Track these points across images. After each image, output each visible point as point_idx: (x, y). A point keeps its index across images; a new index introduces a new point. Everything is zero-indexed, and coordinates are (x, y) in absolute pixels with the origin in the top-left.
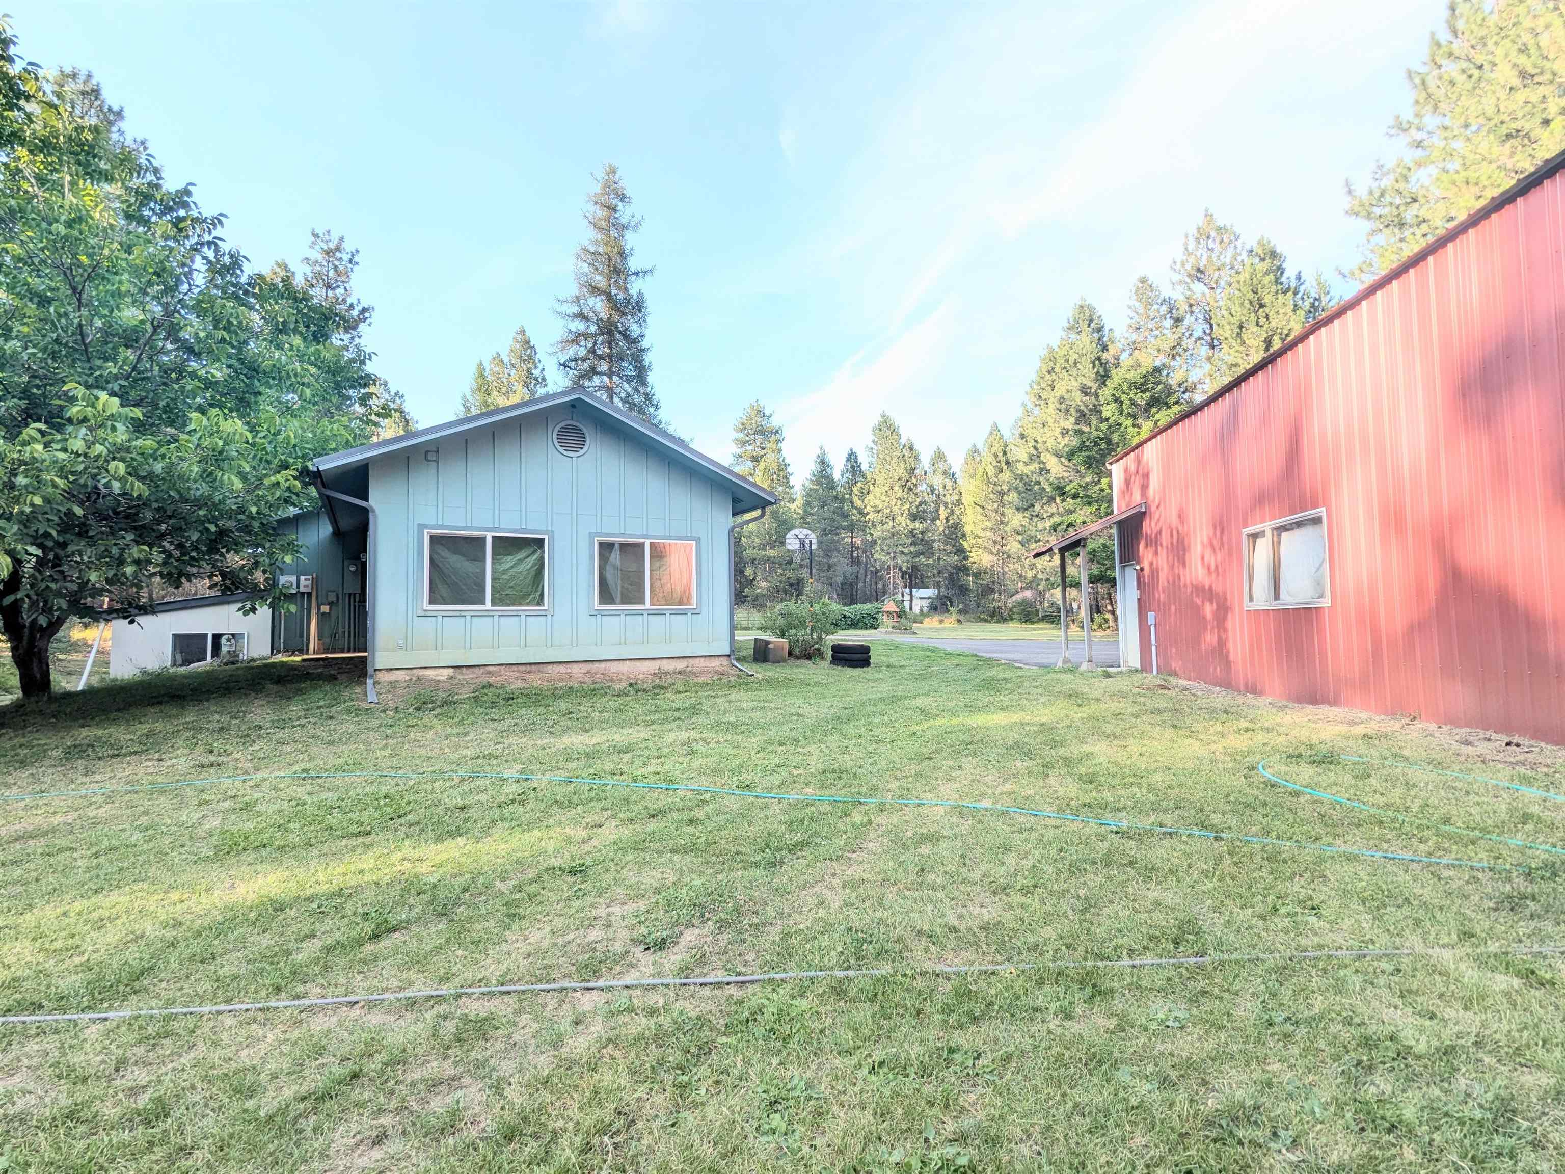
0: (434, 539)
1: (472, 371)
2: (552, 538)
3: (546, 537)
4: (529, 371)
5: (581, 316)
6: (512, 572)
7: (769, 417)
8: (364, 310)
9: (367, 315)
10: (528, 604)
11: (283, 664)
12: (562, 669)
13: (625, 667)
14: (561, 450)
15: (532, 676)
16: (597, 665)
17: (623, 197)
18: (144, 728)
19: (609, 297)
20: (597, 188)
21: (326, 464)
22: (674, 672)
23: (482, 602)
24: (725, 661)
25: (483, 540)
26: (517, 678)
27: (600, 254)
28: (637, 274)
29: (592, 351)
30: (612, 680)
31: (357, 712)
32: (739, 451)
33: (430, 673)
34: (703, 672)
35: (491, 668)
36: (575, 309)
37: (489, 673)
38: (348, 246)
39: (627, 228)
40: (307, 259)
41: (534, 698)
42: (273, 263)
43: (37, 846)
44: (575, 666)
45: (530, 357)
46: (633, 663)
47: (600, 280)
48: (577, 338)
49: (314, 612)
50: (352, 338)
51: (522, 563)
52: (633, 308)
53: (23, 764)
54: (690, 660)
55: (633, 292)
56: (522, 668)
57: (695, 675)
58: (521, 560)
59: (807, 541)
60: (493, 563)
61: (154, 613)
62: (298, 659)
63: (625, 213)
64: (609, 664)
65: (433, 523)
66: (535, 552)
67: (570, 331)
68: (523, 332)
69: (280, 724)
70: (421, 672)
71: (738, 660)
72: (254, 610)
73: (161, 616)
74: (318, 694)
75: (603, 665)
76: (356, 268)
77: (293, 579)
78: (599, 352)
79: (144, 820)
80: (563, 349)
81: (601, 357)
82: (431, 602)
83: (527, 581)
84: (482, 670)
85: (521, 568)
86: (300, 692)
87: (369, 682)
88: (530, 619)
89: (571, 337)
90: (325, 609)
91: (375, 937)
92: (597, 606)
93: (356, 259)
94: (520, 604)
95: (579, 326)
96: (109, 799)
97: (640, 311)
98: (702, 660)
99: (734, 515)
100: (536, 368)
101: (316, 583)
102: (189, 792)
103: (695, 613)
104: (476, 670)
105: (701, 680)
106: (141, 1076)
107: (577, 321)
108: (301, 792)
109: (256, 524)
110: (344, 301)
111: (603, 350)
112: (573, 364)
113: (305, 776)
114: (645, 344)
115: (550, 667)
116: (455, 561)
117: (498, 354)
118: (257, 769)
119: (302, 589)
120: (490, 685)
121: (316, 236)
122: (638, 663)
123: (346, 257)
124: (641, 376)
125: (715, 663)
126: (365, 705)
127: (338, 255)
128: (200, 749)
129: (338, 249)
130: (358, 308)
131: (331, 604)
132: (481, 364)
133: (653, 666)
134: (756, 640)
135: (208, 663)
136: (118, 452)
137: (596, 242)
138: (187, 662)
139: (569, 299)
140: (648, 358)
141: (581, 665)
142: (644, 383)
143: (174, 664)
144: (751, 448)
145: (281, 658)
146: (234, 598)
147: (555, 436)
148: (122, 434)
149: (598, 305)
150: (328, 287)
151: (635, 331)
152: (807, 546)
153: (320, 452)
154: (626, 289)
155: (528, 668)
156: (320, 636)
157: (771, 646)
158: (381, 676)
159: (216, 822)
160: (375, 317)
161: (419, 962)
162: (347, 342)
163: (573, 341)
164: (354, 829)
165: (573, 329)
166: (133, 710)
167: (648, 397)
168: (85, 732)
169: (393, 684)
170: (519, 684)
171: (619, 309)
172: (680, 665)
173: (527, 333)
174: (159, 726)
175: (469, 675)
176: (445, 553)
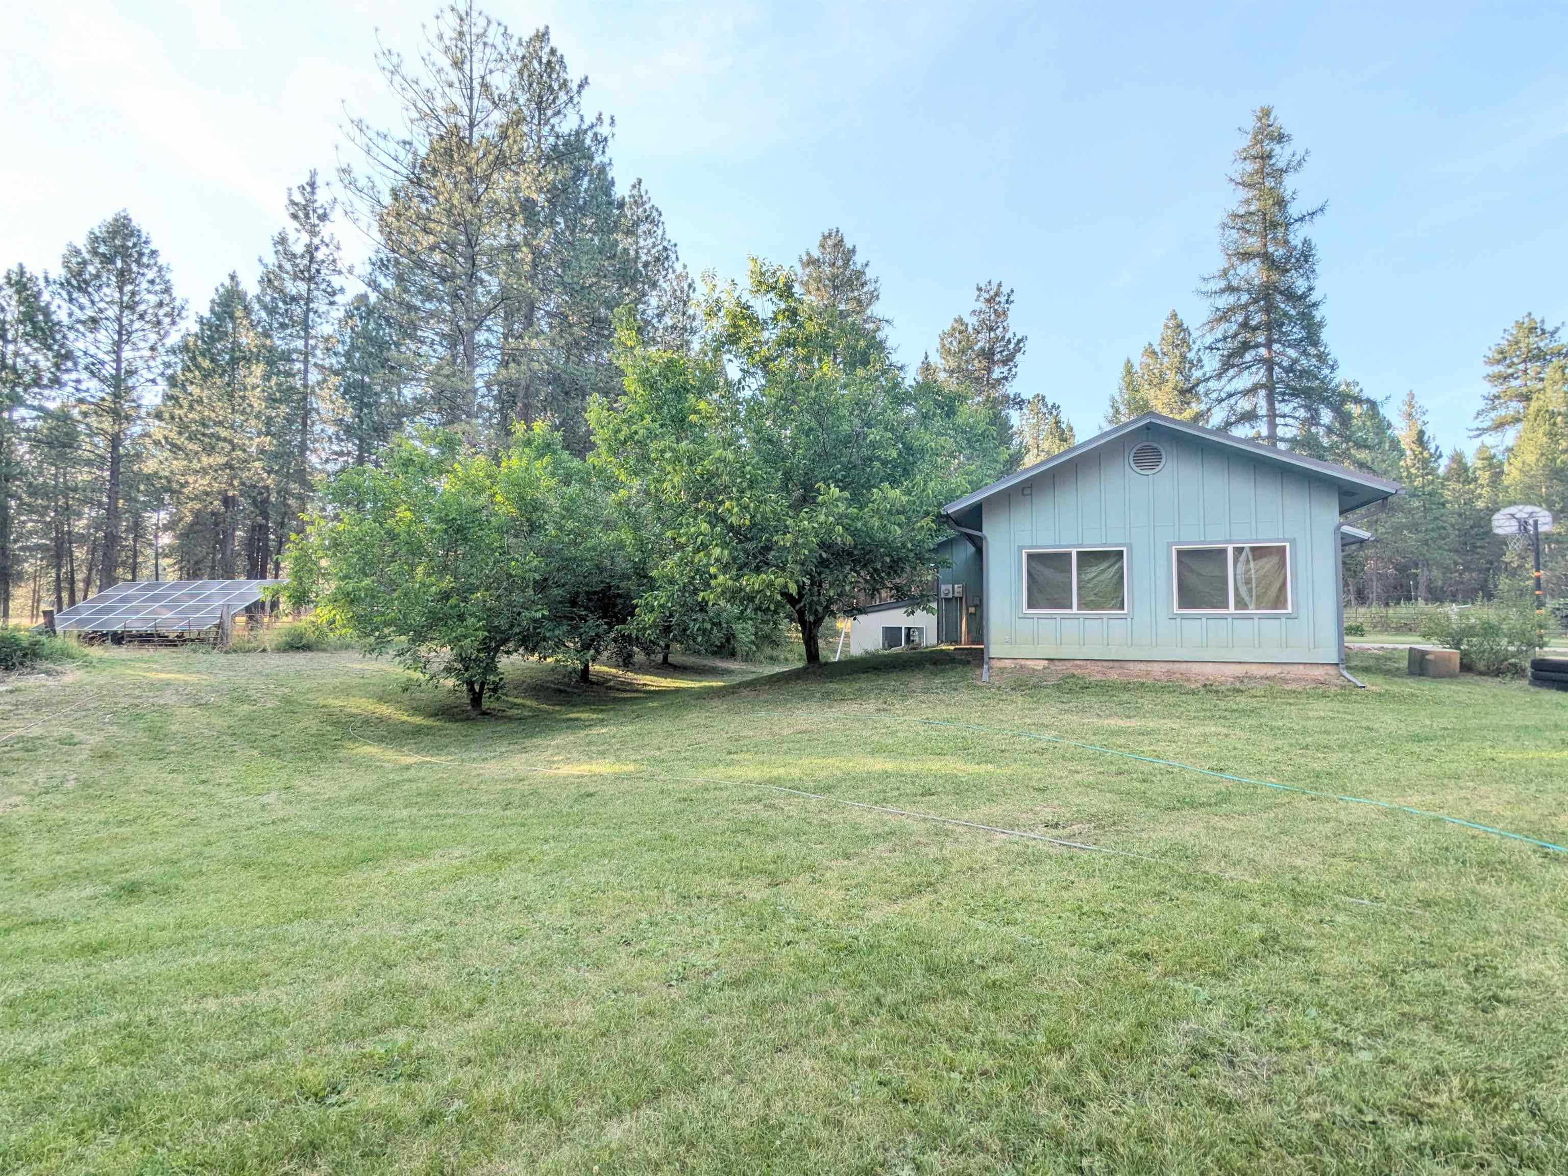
0: (1030, 557)
1: (1119, 371)
2: (1130, 550)
3: (1125, 549)
4: (1183, 357)
5: (1230, 289)
6: (1095, 581)
7: (1552, 334)
8: (1019, 341)
9: (1021, 345)
10: (1111, 608)
11: (942, 650)
12: (1143, 666)
13: (1208, 669)
14: (1138, 470)
15: (1113, 672)
16: (1177, 665)
17: (1280, 138)
18: (857, 686)
19: (1266, 257)
20: (1246, 141)
21: (952, 509)
22: (1262, 678)
23: (1071, 607)
24: (1332, 671)
25: (1069, 555)
26: (1098, 672)
27: (1251, 214)
28: (1302, 219)
29: (1245, 325)
30: (1188, 680)
31: (975, 687)
32: (1495, 391)
33: (1030, 663)
34: (1297, 680)
35: (1078, 663)
36: (1223, 284)
37: (1077, 666)
38: (1005, 290)
39: (1286, 171)
40: (974, 311)
41: (1106, 689)
42: (952, 321)
43: (806, 737)
44: (1155, 664)
45: (1184, 341)
46: (1217, 665)
47: (1253, 243)
48: (1224, 316)
49: (964, 612)
50: (1010, 370)
51: (1101, 573)
52: (1298, 260)
53: (805, 699)
54: (1285, 667)
55: (1296, 240)
56: (1105, 664)
57: (1285, 681)
58: (1103, 571)
59: (1531, 521)
60: (1079, 574)
61: (866, 613)
62: (952, 648)
63: (1282, 155)
64: (1190, 665)
65: (1029, 544)
66: (1115, 563)
67: (1218, 309)
68: (1174, 316)
69: (926, 691)
70: (1023, 662)
71: (1348, 668)
72: (913, 613)
73: (870, 615)
74: (953, 674)
75: (1184, 666)
76: (1012, 306)
77: (950, 587)
78: (1253, 323)
79: (848, 732)
80: (1212, 329)
81: (1255, 328)
82: (1030, 606)
83: (1109, 589)
84: (1071, 663)
85: (1102, 577)
86: (943, 671)
87: (985, 666)
88: (1111, 621)
89: (1220, 313)
90: (972, 610)
91: (923, 795)
92: (1176, 611)
93: (1011, 298)
94: (1103, 609)
95: (1228, 300)
96: (836, 720)
97: (1306, 261)
98: (1301, 667)
99: (1342, 513)
100: (1190, 350)
101: (965, 589)
102: (870, 722)
103: (1289, 617)
104: (1067, 663)
105: (1293, 686)
106: (825, 816)
107: (1225, 296)
108: (921, 729)
109: (912, 555)
110: (1003, 337)
111: (1257, 318)
112: (1219, 345)
113: (927, 722)
114: (1314, 297)
115: (1131, 664)
116: (1048, 573)
117: (1150, 345)
118: (904, 715)
119: (956, 595)
120: (1074, 676)
121: (980, 289)
122: (1222, 666)
123: (1003, 299)
124: (1312, 337)
125: (1319, 672)
126: (979, 683)
127: (997, 299)
128: (881, 701)
129: (997, 294)
130: (1014, 341)
131: (976, 606)
132: (1129, 362)
133: (1240, 670)
134: (1411, 649)
135: (902, 647)
136: (840, 518)
137: (1247, 202)
138: (891, 647)
139: (1216, 274)
140: (1318, 315)
141: (1162, 665)
142: (1315, 344)
143: (884, 648)
144: (1518, 383)
145: (944, 647)
146: (903, 603)
147: (1131, 458)
148: (842, 507)
149: (1253, 271)
150: (991, 329)
151: (1301, 285)
152: (1530, 528)
153: (950, 498)
154: (1286, 242)
155: (1111, 664)
156: (969, 631)
157: (1428, 657)
158: (994, 663)
159: (876, 738)
160: (1028, 346)
161: (936, 807)
162: (1006, 374)
163: (1221, 319)
164: (939, 751)
165: (1220, 307)
166: (856, 676)
167: (1322, 358)
168: (832, 685)
169: (1002, 670)
170: (1099, 677)
171: (1278, 267)
172: (1272, 671)
173: (1179, 317)
174: (864, 685)
175: (1060, 666)
176: (1039, 567)
